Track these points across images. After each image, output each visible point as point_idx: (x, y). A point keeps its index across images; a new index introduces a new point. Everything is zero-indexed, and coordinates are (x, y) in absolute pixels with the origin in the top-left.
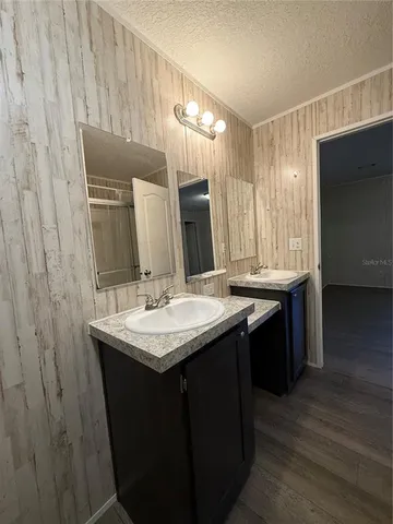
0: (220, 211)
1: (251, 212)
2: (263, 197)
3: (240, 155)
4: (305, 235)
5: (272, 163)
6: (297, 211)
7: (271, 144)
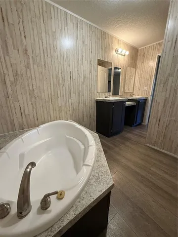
0: (123, 77)
1: (134, 77)
2: (138, 73)
3: (133, 60)
4: (149, 86)
5: (143, 62)
6: (148, 78)
7: (144, 56)
